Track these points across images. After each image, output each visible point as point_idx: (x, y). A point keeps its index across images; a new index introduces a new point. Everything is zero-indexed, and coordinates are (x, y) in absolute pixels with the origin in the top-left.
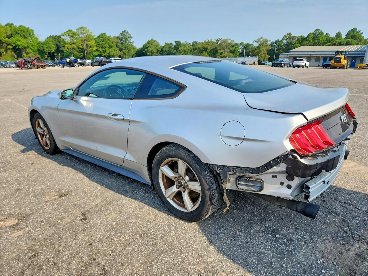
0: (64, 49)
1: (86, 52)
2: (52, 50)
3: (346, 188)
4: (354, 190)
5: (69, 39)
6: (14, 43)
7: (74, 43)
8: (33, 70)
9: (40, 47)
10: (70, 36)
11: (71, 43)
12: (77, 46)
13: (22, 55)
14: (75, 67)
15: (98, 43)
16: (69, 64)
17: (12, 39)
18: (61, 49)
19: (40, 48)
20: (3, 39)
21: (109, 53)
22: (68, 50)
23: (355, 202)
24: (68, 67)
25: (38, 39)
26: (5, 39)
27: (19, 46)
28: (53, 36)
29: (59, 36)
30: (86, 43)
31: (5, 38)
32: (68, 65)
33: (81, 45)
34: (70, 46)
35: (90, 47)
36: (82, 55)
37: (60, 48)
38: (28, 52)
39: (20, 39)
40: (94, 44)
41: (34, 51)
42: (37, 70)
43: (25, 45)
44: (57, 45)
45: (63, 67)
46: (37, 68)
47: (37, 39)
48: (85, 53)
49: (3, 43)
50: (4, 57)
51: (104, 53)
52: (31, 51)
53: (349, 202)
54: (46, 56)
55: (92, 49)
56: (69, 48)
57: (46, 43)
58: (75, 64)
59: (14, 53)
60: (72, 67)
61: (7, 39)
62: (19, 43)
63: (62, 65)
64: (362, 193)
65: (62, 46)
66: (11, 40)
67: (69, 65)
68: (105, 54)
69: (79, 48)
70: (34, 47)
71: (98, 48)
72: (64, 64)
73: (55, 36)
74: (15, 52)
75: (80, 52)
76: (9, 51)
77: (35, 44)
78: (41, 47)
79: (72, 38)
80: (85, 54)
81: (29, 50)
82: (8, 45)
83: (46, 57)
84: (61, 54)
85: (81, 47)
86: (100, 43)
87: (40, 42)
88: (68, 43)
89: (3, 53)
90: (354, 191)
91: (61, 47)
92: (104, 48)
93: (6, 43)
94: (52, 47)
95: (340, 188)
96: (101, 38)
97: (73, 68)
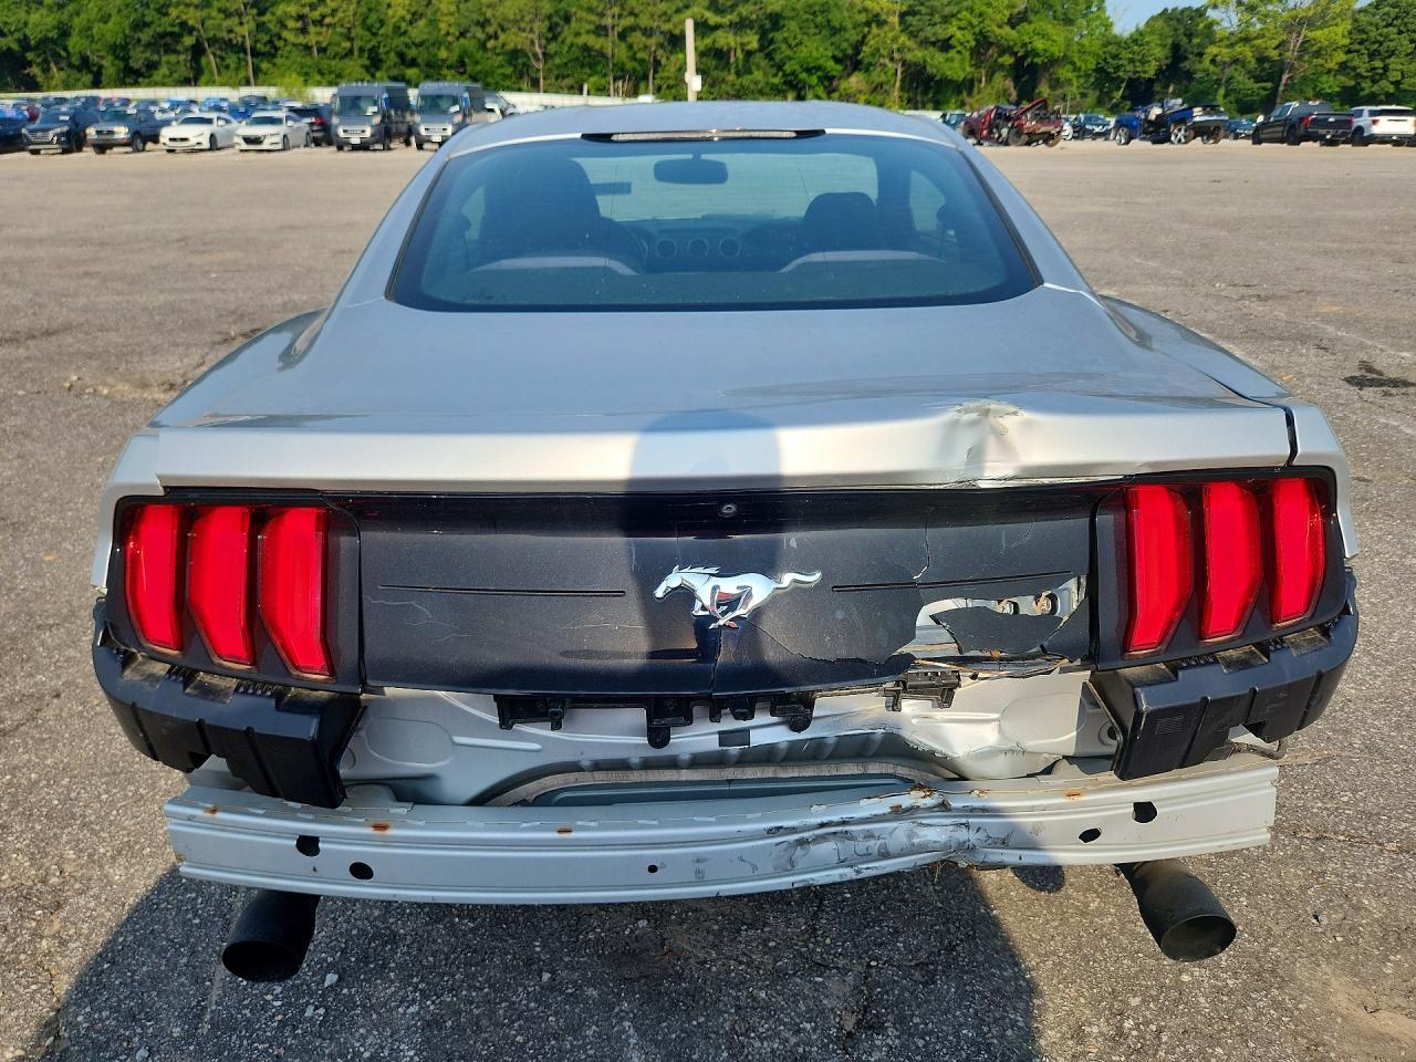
0: (1198, 66)
1: (1285, 77)
2: (1145, 72)
5: (1235, 21)
6: (1024, 45)
7: (1246, 40)
8: (1012, 149)
9: (1108, 56)
10: (1243, 8)
11: (1233, 39)
12: (1256, 49)
13: (1037, 91)
14: (1172, 143)
15: (1363, 31)
16: (1151, 129)
17: (1022, 31)
18: (1186, 65)
19: (1105, 60)
20: (996, 29)
21: (1397, 84)
22: (1212, 68)
24: (1149, 143)
25: (1112, 24)
26: (997, 31)
27: (1038, 55)
28: (1174, 10)
29: (1197, 10)
30: (1304, 32)
31: (1000, 27)
32: (1147, 133)
33: (1275, 49)
34: (1224, 51)
35: (1318, 54)
36: (1264, 89)
37: (1186, 58)
38: (1058, 79)
39: (1049, 29)
40: (1339, 38)
41: (1082, 73)
42: (1026, 148)
43: (1057, 51)
44: (1176, 47)
45: (1127, 143)
46: (1028, 144)
47: (1108, 26)
48: (1280, 79)
49: (991, 44)
50: (980, 96)
51: (1374, 82)
52: (1070, 75)
54: (1118, 95)
55: (1320, 61)
56: (1218, 58)
57: (1137, 39)
58: (1176, 131)
59: (1012, 84)
60: (1161, 142)
61: (1007, 29)
62: (1039, 44)
63: (1123, 134)
65: (1192, 53)
66: (1018, 32)
67: (1151, 133)
68: (1375, 88)
69: (1261, 60)
70: (1085, 57)
71: (1350, 56)
72: (1135, 128)
73: (1183, 11)
74: (1016, 80)
75: (1258, 79)
76: (998, 78)
77: (1096, 46)
78: (1110, 60)
79: (1247, 17)
80: (1278, 86)
81: (1064, 73)
82: (1003, 52)
83: (1114, 101)
84: (1179, 87)
85: (1274, 54)
86: (1373, 34)
87: (1116, 37)
88: (1221, 40)
89: (980, 81)
91: (1190, 56)
92: (1383, 60)
93: (998, 45)
94: (1150, 59)
96: (1387, 9)
97: (1166, 146)
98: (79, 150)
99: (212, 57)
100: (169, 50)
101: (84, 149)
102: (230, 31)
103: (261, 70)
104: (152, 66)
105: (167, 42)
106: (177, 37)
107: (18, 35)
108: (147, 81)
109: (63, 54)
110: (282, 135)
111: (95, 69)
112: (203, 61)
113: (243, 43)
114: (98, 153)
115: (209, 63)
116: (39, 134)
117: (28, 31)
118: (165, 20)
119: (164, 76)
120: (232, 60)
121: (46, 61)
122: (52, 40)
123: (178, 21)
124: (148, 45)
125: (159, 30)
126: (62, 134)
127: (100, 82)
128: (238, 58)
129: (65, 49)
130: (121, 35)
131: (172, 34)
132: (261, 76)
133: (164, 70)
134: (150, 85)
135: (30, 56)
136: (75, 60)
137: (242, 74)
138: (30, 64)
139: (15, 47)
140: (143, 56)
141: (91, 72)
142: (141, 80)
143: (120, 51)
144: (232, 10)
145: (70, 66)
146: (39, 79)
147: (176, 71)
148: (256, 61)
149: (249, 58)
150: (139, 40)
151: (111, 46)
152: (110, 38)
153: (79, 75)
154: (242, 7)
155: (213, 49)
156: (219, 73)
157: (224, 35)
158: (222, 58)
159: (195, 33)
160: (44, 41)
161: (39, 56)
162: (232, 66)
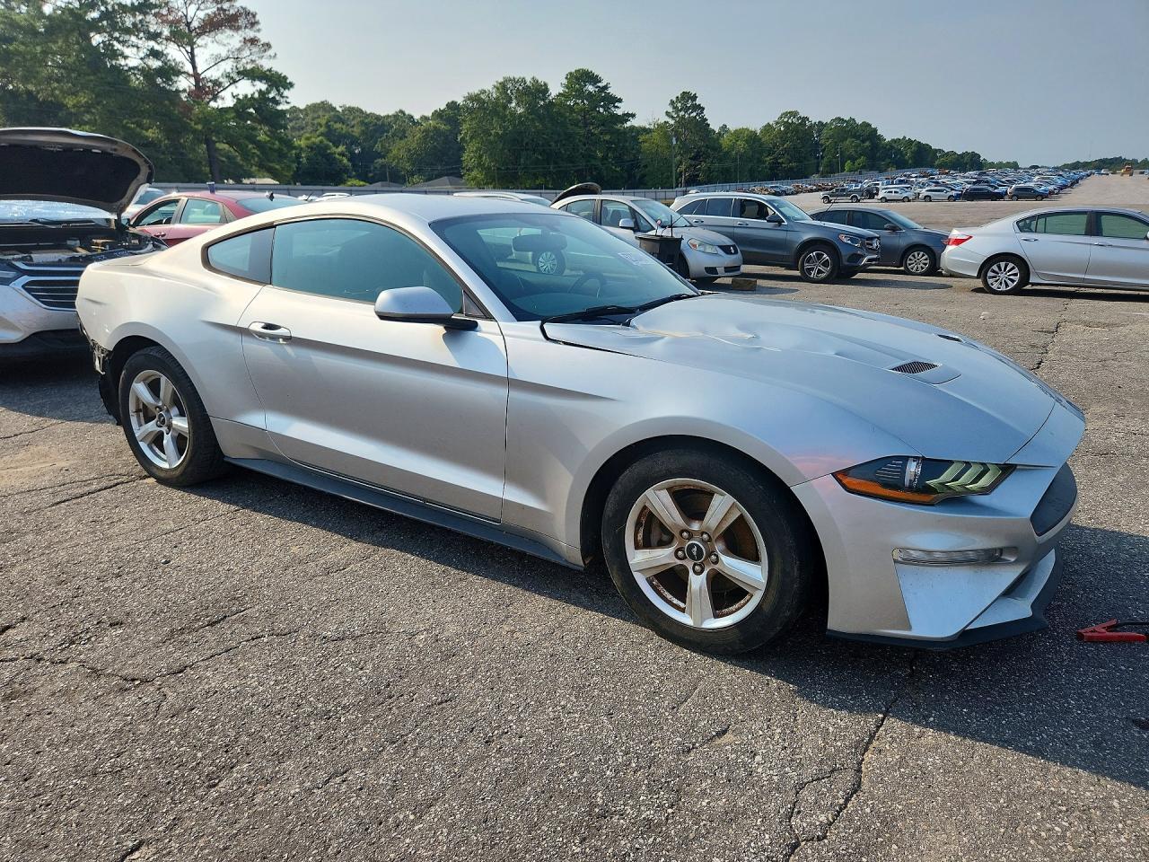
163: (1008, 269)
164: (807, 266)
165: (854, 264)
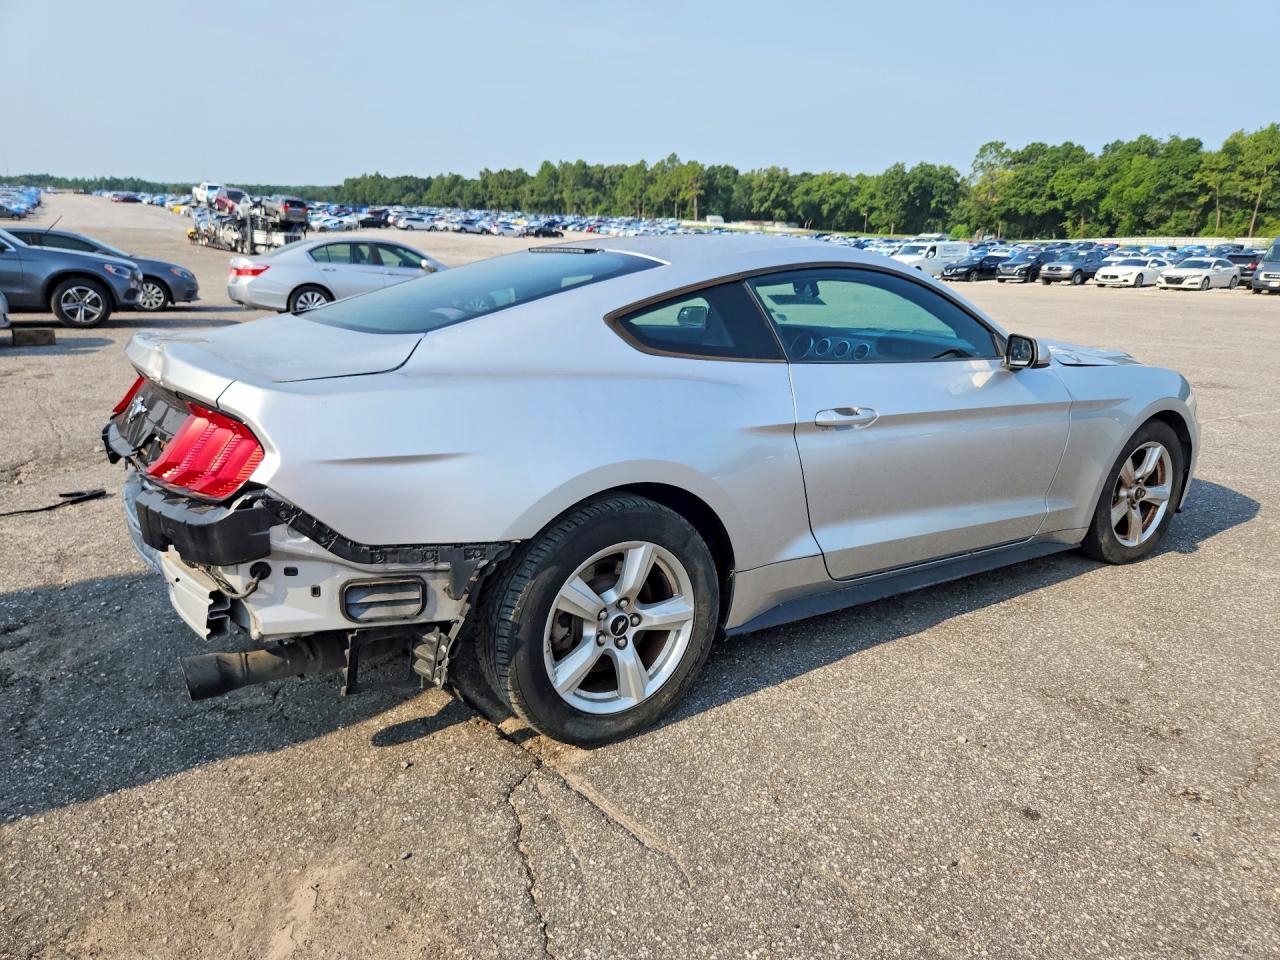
3: (173, 780)
4: (138, 793)
23: (113, 747)
53: (129, 738)
64: (102, 794)
90: (134, 786)
95: (190, 768)
98: (1033, 280)
99: (1219, 212)
100: (1182, 206)
101: (1037, 280)
102: (1245, 190)
103: (1263, 223)
104: (1162, 219)
105: (1183, 201)
106: (1193, 196)
107: (1066, 199)
108: (1153, 231)
109: (1094, 211)
110: (1203, 277)
111: (1114, 222)
112: (1210, 215)
113: (1255, 199)
114: (1045, 284)
115: (1215, 217)
116: (1008, 268)
117: (1073, 196)
118: (1190, 183)
119: (1170, 228)
120: (1237, 214)
121: (1079, 217)
122: (1090, 202)
123: (1199, 183)
124: (1167, 203)
125: (1179, 191)
126: (1024, 269)
127: (1114, 232)
128: (1244, 213)
129: (1097, 209)
130: (1145, 196)
131: (1190, 194)
132: (1262, 229)
133: (1172, 223)
134: (1154, 235)
135: (1068, 213)
136: (1101, 216)
137: (1243, 226)
138: (1066, 219)
139: (1060, 207)
140: (1157, 212)
141: (1110, 224)
142: (1148, 231)
143: (1139, 209)
144: (1254, 172)
145: (1095, 220)
146: (1068, 231)
147: (1181, 224)
148: (1261, 215)
149: (1255, 213)
150: (1159, 199)
151: (1133, 205)
152: (1135, 199)
153: (1099, 227)
154: (1265, 171)
155: (1223, 206)
156: (1221, 226)
157: (1238, 194)
158: (1229, 213)
159: (1210, 193)
160: (1085, 202)
161: (1075, 213)
162: (1236, 219)
163: (315, 300)
164: (65, 307)
165: (131, 302)
